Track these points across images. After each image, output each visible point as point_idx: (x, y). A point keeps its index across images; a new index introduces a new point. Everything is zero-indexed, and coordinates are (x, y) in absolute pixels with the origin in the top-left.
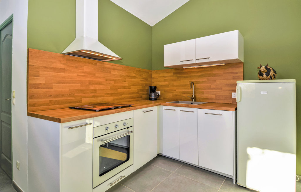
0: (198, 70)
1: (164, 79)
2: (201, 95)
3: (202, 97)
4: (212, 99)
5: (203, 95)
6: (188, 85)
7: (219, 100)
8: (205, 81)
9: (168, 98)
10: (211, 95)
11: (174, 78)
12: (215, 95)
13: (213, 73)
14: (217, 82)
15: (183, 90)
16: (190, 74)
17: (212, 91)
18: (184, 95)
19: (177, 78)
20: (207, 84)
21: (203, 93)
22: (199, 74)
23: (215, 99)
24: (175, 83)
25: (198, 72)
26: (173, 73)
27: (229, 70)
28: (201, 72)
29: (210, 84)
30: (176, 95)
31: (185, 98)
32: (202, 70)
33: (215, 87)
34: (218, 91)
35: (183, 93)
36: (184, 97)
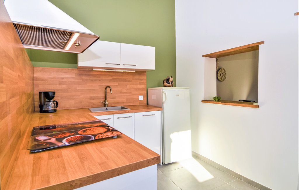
0: (108, 74)
1: (59, 82)
2: (113, 99)
3: (114, 102)
4: (123, 103)
5: (114, 99)
6: (98, 89)
7: (129, 103)
8: (117, 85)
9: (67, 106)
10: (122, 99)
11: (77, 81)
12: (125, 99)
13: (124, 78)
14: (127, 87)
15: (92, 96)
16: (100, 77)
17: (123, 95)
18: (93, 101)
19: (81, 81)
20: (118, 89)
21: (114, 98)
22: (110, 78)
23: (126, 103)
24: (79, 87)
25: (109, 76)
26: (75, 74)
27: (137, 77)
28: (112, 76)
29: (121, 89)
30: (81, 102)
31: (94, 104)
32: (113, 74)
33: (125, 91)
34: (128, 94)
35: (91, 99)
36: (92, 103)
